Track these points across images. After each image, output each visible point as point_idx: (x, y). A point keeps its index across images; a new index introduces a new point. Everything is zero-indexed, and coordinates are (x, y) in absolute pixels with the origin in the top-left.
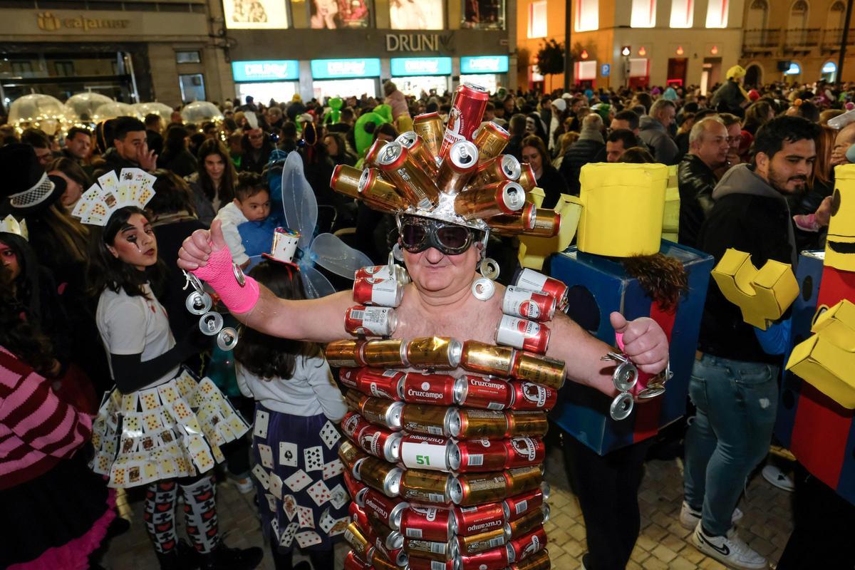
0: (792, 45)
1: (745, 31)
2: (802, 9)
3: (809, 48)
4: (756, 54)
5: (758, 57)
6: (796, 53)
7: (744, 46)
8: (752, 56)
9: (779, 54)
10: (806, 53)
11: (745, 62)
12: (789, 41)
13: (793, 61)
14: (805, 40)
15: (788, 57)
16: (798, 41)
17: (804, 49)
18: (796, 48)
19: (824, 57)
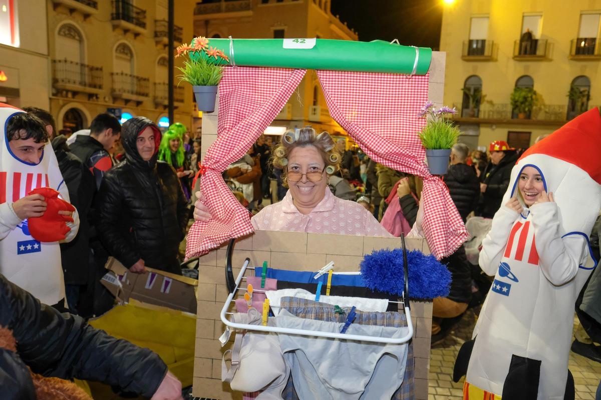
0: (120, 90)
1: (54, 61)
2: (127, 54)
3: (141, 98)
4: (75, 93)
5: (77, 98)
6: (127, 101)
7: (55, 81)
8: (70, 95)
9: (107, 99)
10: (139, 103)
11: (61, 102)
12: (117, 86)
13: (123, 110)
14: (135, 89)
15: (118, 105)
16: (128, 87)
17: (134, 97)
18: (126, 96)
19: (158, 110)
